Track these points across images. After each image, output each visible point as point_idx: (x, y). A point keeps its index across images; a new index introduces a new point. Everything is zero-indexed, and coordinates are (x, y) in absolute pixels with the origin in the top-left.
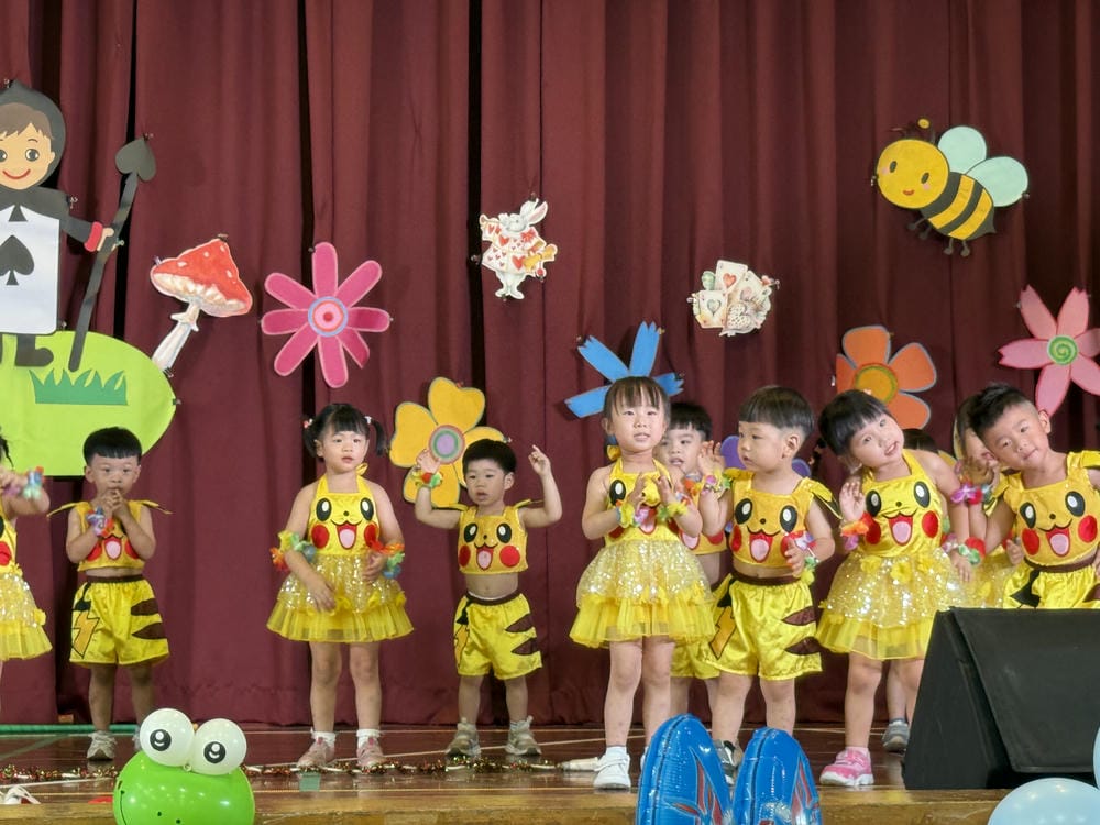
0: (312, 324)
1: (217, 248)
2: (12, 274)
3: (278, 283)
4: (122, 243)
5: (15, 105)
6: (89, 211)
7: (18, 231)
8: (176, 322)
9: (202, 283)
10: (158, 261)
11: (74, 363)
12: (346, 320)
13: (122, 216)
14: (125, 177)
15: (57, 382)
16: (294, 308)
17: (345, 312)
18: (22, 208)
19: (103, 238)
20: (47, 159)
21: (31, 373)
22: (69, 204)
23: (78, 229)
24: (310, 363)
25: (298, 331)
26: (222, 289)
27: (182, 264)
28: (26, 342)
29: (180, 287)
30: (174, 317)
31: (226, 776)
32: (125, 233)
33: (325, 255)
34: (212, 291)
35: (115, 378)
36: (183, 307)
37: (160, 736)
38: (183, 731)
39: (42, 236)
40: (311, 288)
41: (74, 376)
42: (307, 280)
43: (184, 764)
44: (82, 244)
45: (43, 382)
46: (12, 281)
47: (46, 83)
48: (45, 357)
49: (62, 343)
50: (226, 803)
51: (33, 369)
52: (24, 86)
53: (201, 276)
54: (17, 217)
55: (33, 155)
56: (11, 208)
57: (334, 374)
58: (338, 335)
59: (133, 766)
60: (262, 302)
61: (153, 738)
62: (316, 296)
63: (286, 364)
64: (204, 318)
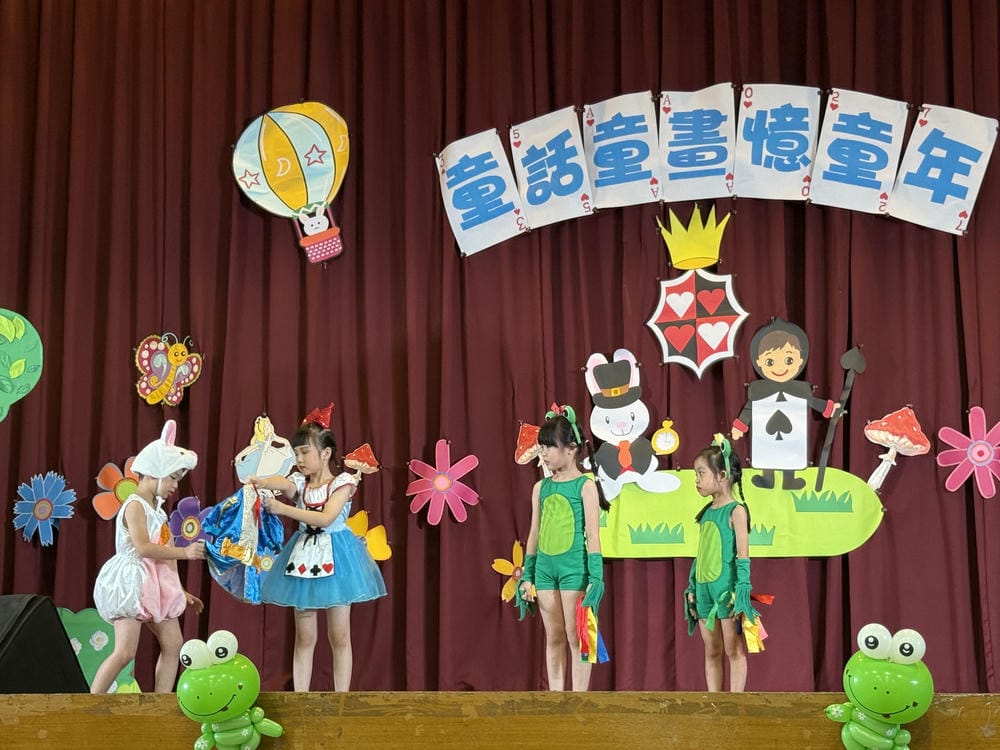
0: (971, 459)
1: (907, 413)
2: (779, 434)
3: (946, 434)
4: (846, 412)
5: (778, 332)
6: (826, 394)
7: (784, 408)
8: (882, 460)
9: (897, 435)
10: (869, 422)
11: (819, 487)
12: (992, 456)
13: (845, 396)
14: (847, 371)
15: (808, 498)
16: (958, 449)
17: (992, 449)
18: (785, 395)
19: (834, 409)
20: (798, 363)
21: (793, 494)
22: (812, 389)
23: (819, 404)
24: (970, 483)
25: (961, 463)
26: (910, 439)
27: (884, 424)
28: (789, 475)
29: (884, 439)
30: (881, 457)
31: (914, 665)
32: (848, 406)
33: (977, 415)
34: (905, 439)
35: (845, 495)
36: (886, 450)
37: (871, 640)
38: (885, 637)
39: (797, 410)
40: (969, 437)
41: (819, 495)
42: (966, 431)
43: (886, 657)
44: (821, 414)
45: (800, 498)
46: (779, 438)
47: (797, 318)
48: (801, 484)
49: (810, 475)
50: (915, 682)
51: (793, 491)
52: (783, 320)
53: (897, 431)
54: (781, 399)
55: (790, 361)
56: (776, 395)
57: (986, 490)
58: (990, 465)
59: (854, 661)
60: (937, 446)
61: (867, 641)
62: (972, 440)
63: (954, 484)
64: (899, 456)
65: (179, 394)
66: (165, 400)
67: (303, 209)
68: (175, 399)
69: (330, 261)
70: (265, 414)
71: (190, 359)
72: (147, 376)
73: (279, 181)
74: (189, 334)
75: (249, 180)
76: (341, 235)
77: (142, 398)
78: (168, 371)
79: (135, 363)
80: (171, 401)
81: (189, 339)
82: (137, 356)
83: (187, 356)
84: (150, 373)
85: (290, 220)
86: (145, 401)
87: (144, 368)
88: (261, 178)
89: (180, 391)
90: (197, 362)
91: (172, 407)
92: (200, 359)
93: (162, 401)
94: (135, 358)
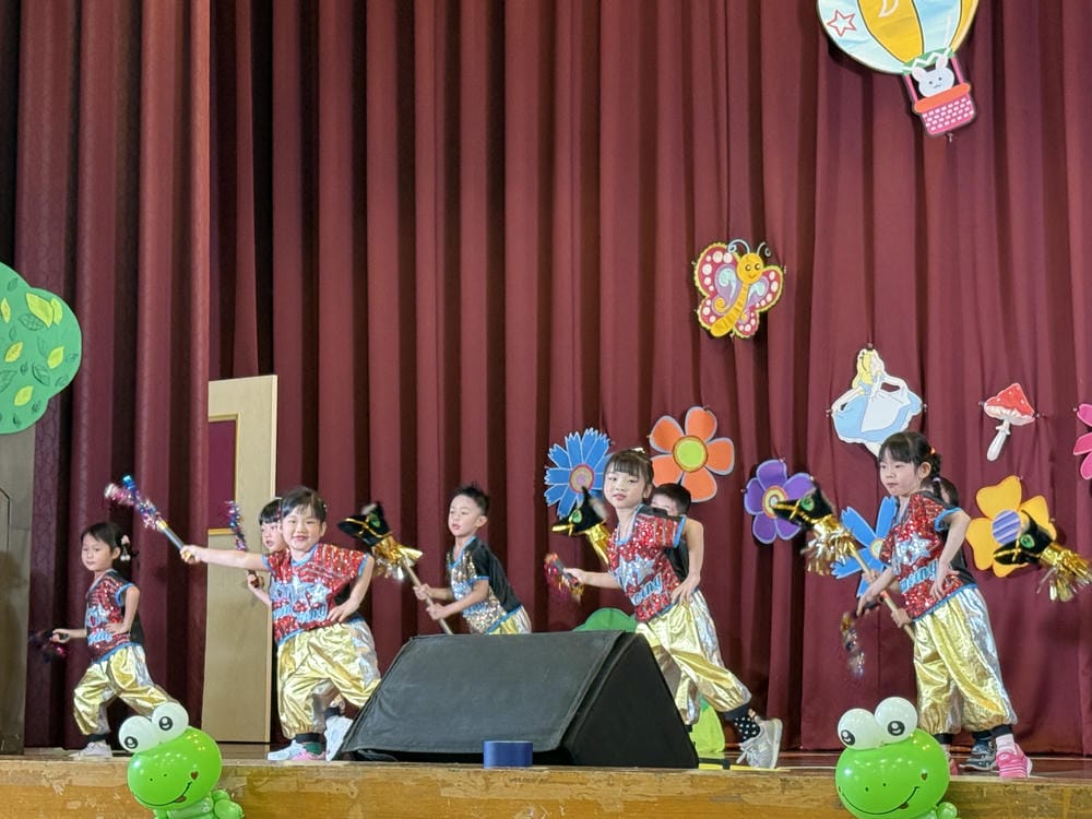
65: (753, 322)
66: (735, 330)
67: (917, 61)
68: (749, 328)
69: (957, 131)
70: (870, 345)
71: (766, 274)
72: (711, 299)
73: (883, 24)
74: (764, 239)
75: (842, 24)
76: (972, 93)
77: (705, 329)
78: (738, 291)
79: (694, 282)
80: (743, 332)
81: (764, 247)
82: (696, 272)
83: (763, 269)
84: (714, 294)
85: (900, 77)
86: (708, 332)
87: (706, 288)
88: (857, 21)
89: (755, 317)
90: (777, 278)
91: (744, 339)
92: (781, 274)
93: (731, 332)
94: (693, 275)
